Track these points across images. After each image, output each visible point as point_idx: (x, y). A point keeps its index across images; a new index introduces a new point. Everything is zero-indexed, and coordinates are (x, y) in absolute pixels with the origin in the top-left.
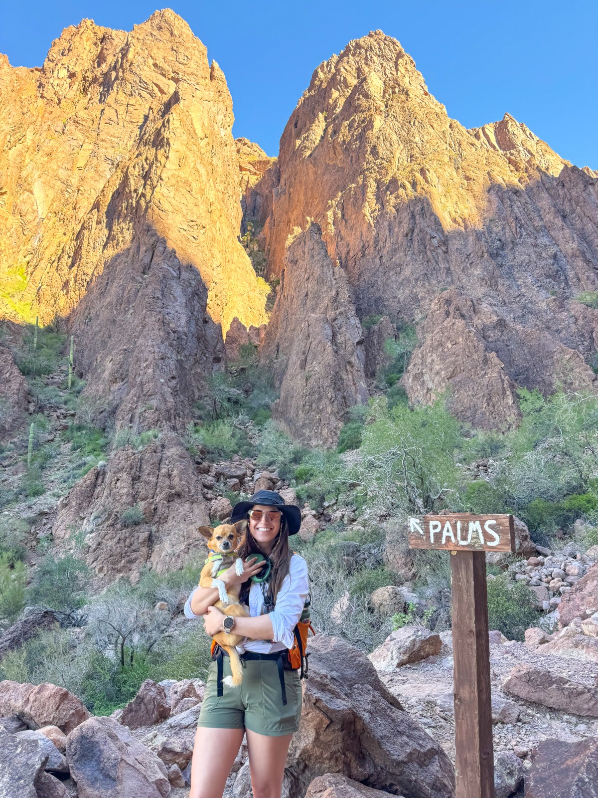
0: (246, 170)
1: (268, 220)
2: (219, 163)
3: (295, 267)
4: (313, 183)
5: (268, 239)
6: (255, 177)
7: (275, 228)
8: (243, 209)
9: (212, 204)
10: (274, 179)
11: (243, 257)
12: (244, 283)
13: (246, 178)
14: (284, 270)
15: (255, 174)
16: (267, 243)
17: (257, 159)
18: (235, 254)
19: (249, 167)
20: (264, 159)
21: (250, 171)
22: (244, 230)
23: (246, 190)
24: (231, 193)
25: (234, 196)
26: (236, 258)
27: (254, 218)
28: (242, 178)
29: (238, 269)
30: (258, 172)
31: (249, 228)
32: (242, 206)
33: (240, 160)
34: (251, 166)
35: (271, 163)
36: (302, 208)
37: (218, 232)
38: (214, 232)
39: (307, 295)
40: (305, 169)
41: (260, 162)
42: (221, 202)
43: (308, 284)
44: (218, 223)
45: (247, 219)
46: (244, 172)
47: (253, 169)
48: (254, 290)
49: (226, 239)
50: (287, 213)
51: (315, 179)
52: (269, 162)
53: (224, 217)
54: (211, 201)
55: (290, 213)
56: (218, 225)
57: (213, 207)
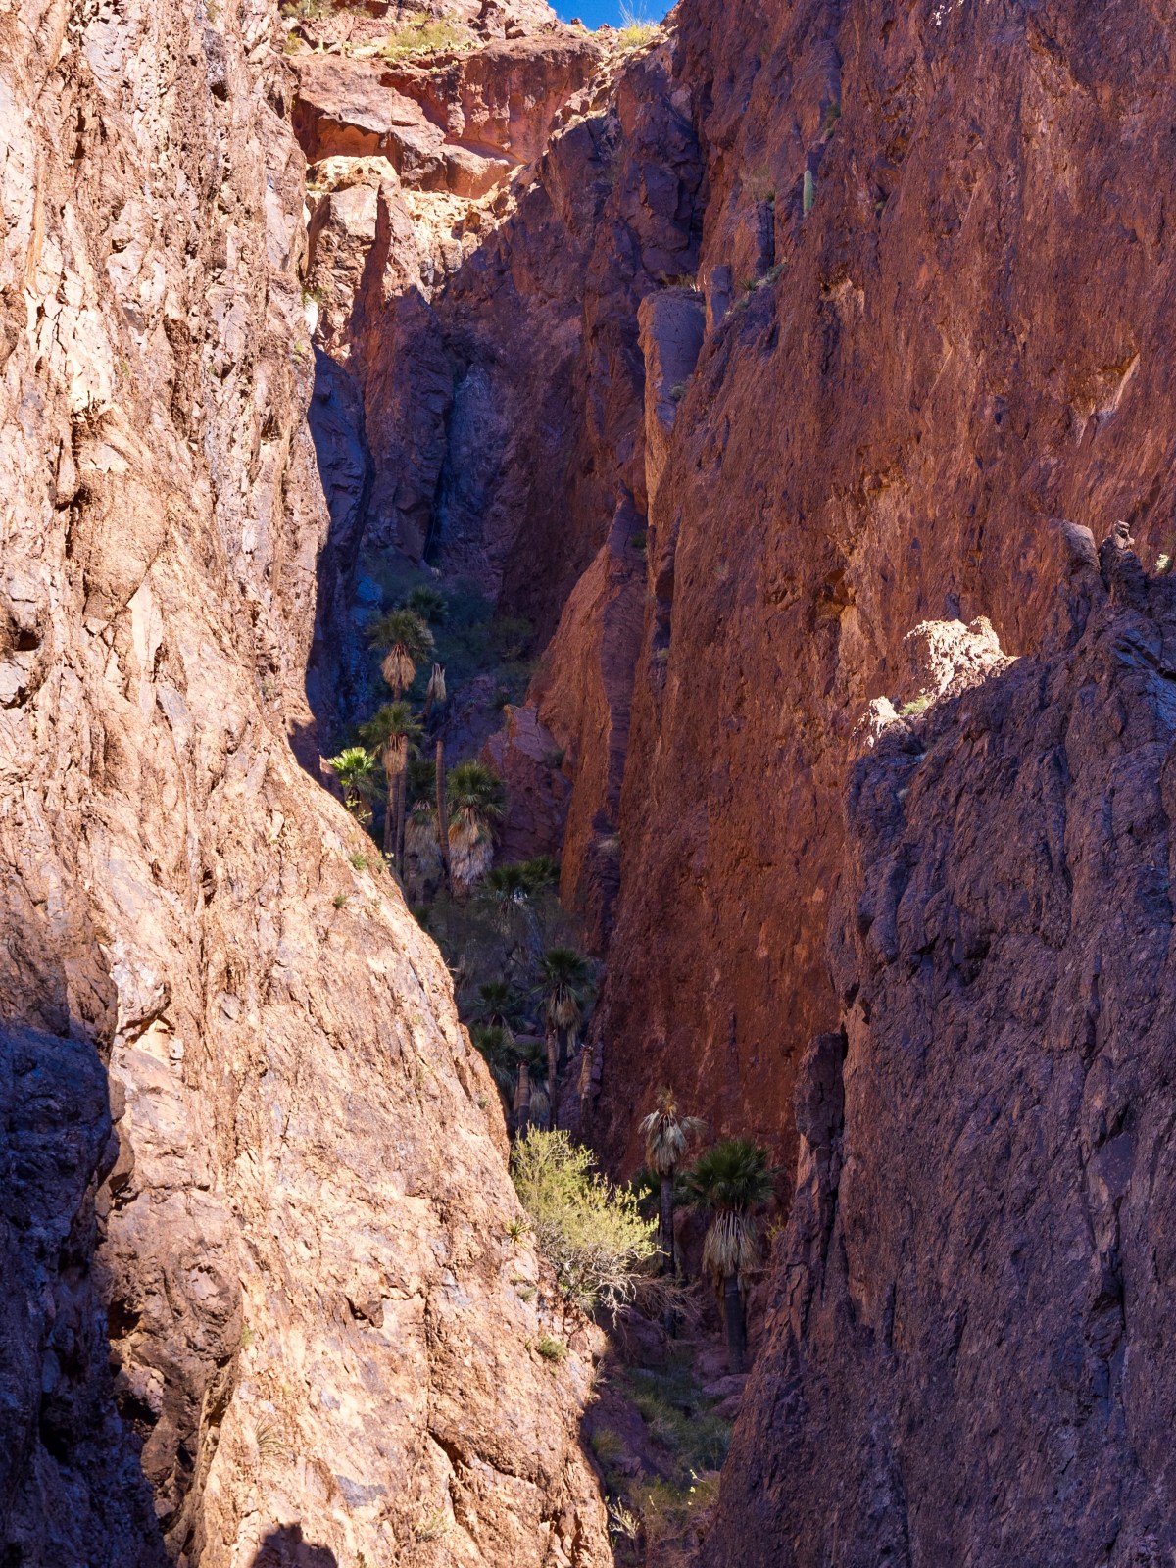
0: (359, 142)
1: (589, 588)
2: (144, 68)
3: (967, 1013)
4: (1074, 227)
5: (594, 766)
6: (448, 204)
7: (673, 654)
8: (332, 489)
9: (86, 427)
10: (644, 218)
11: (378, 935)
12: (390, 1188)
13: (357, 214)
14: (836, 1048)
15: (445, 177)
16: (588, 802)
17: (465, 45)
18: (296, 910)
19: (394, 111)
20: (533, 43)
21: (398, 153)
22: (345, 686)
23: (357, 323)
24: (236, 345)
25: (262, 373)
26: (300, 938)
27: (436, 580)
28: (324, 215)
29: (320, 1052)
30: (475, 163)
31: (397, 668)
32: (329, 468)
33: (302, 56)
34: (406, 109)
35: (607, 69)
36: (963, 460)
37: (143, 689)
38: (108, 684)
39: (1115, 1293)
40: (982, 100)
41: (494, 71)
42: (161, 420)
43: (1117, 1176)
44: (142, 605)
45: (372, 588)
46: (336, 165)
47: (424, 138)
48: (489, 1267)
49: (208, 758)
50: (804, 510)
51: (1094, 190)
52: (579, 66)
53: (184, 554)
54: (78, 399)
55: (837, 513)
56: (143, 629)
57: (99, 460)
